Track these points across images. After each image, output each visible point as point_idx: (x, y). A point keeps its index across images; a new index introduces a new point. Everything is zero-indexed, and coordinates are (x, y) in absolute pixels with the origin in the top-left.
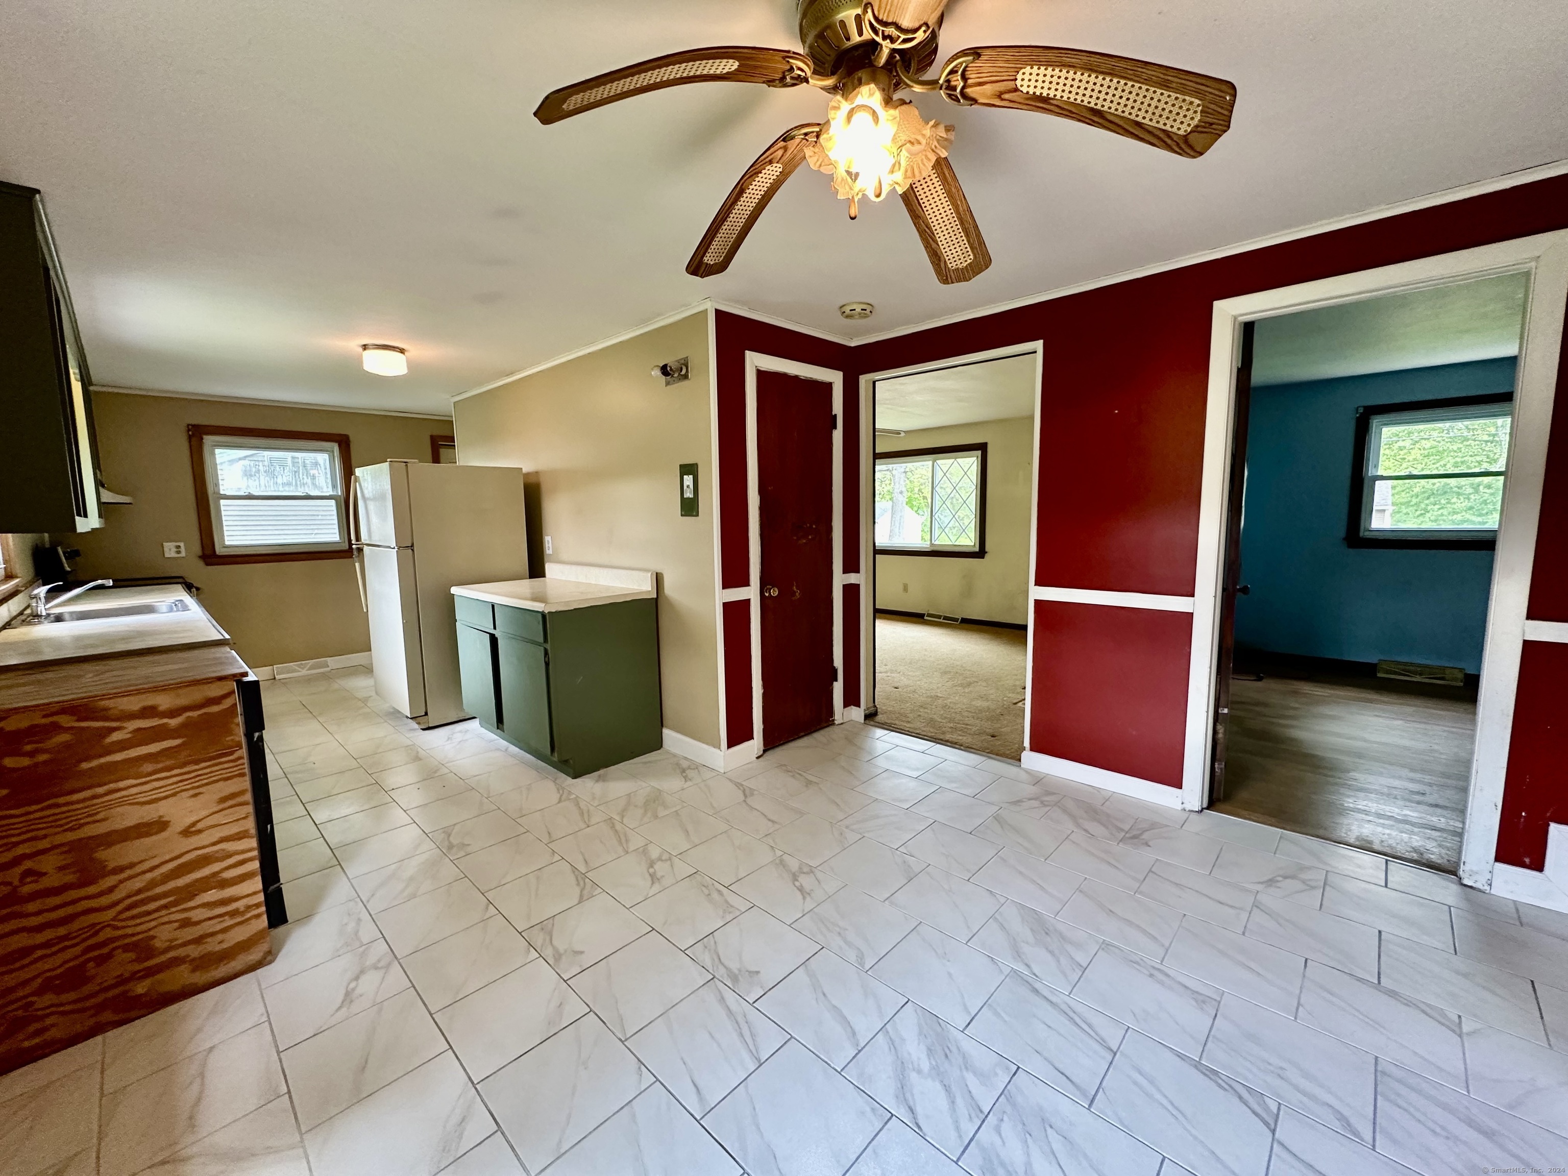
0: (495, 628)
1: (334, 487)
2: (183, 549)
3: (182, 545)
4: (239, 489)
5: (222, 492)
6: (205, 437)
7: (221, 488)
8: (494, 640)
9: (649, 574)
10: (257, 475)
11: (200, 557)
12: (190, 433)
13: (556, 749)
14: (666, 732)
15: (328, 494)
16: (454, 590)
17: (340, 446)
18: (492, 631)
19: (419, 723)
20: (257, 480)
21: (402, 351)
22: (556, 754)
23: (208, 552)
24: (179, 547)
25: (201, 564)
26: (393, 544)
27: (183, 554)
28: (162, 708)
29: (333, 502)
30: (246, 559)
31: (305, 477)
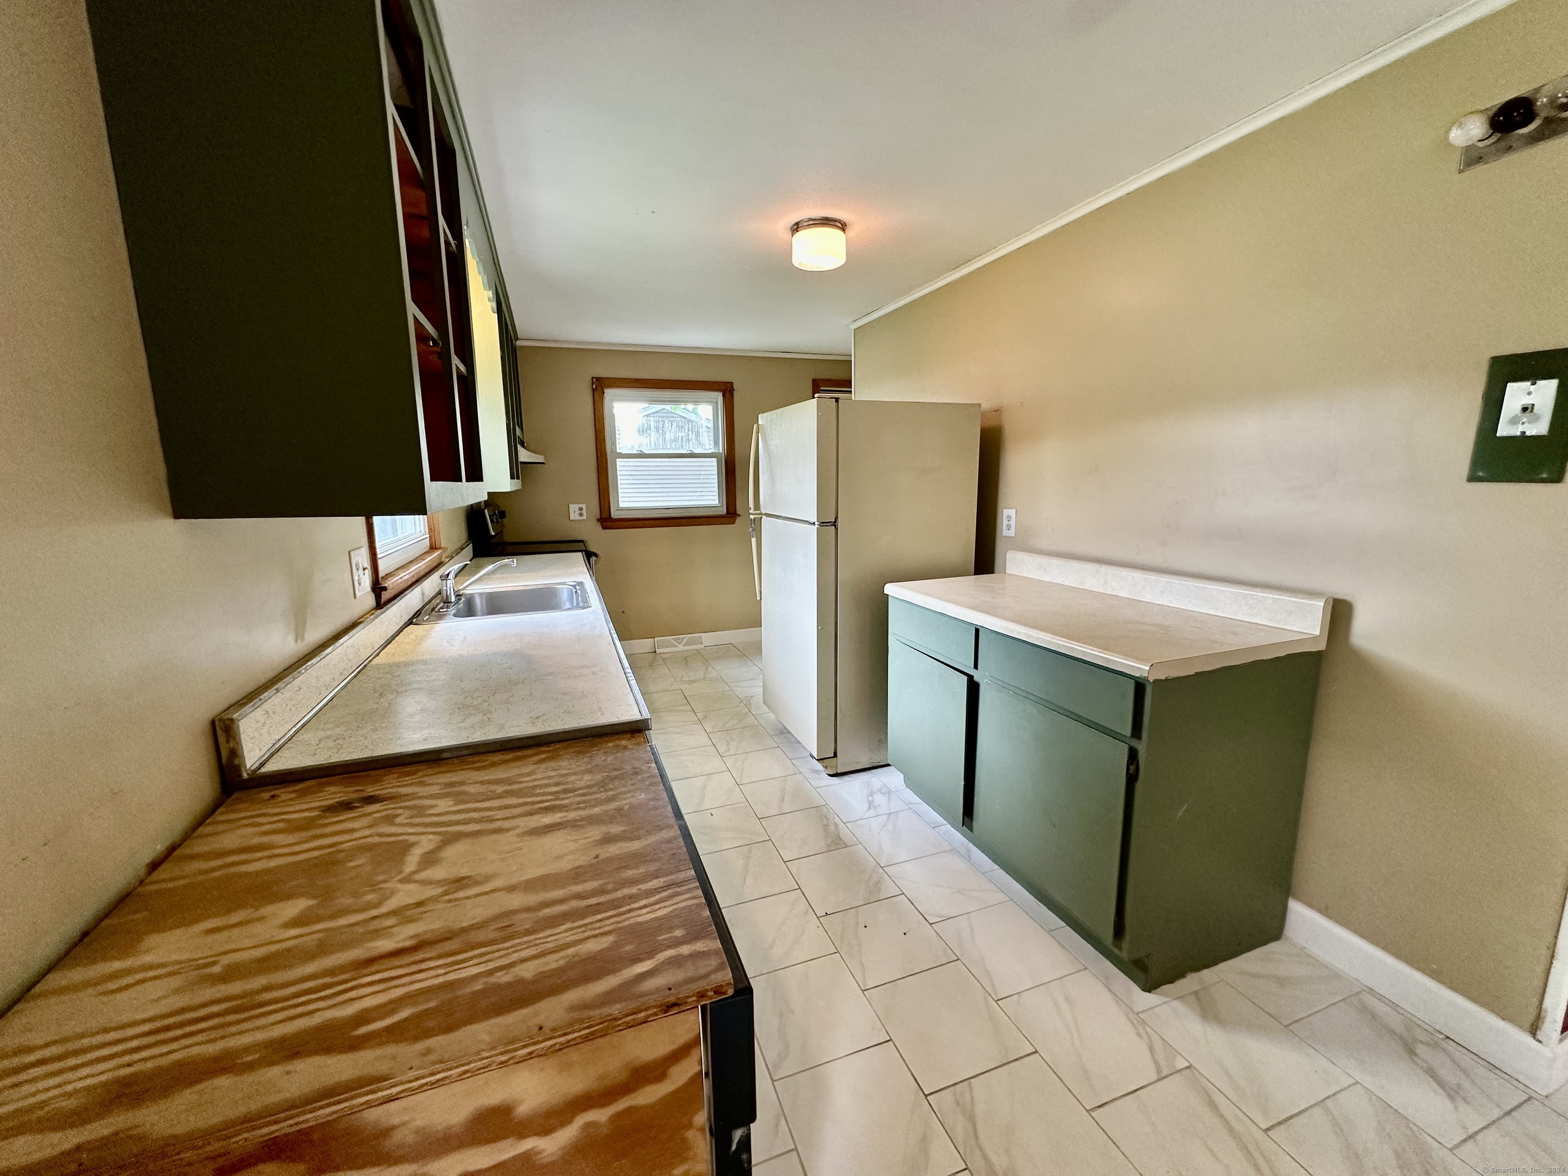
0: (976, 667)
1: (716, 443)
2: (584, 512)
3: (584, 506)
4: (633, 447)
5: (618, 451)
6: (606, 390)
7: (618, 446)
8: (973, 689)
9: (1321, 604)
10: (648, 431)
11: (598, 520)
12: (594, 386)
13: (1128, 936)
14: (1295, 907)
15: (710, 452)
16: (889, 589)
17: (724, 396)
18: (972, 672)
19: (826, 767)
20: (648, 437)
21: (843, 227)
22: (1125, 945)
23: (604, 516)
24: (581, 509)
25: (598, 527)
26: (814, 519)
27: (584, 517)
28: (523, 1110)
29: (715, 460)
30: (638, 523)
31: (690, 432)
